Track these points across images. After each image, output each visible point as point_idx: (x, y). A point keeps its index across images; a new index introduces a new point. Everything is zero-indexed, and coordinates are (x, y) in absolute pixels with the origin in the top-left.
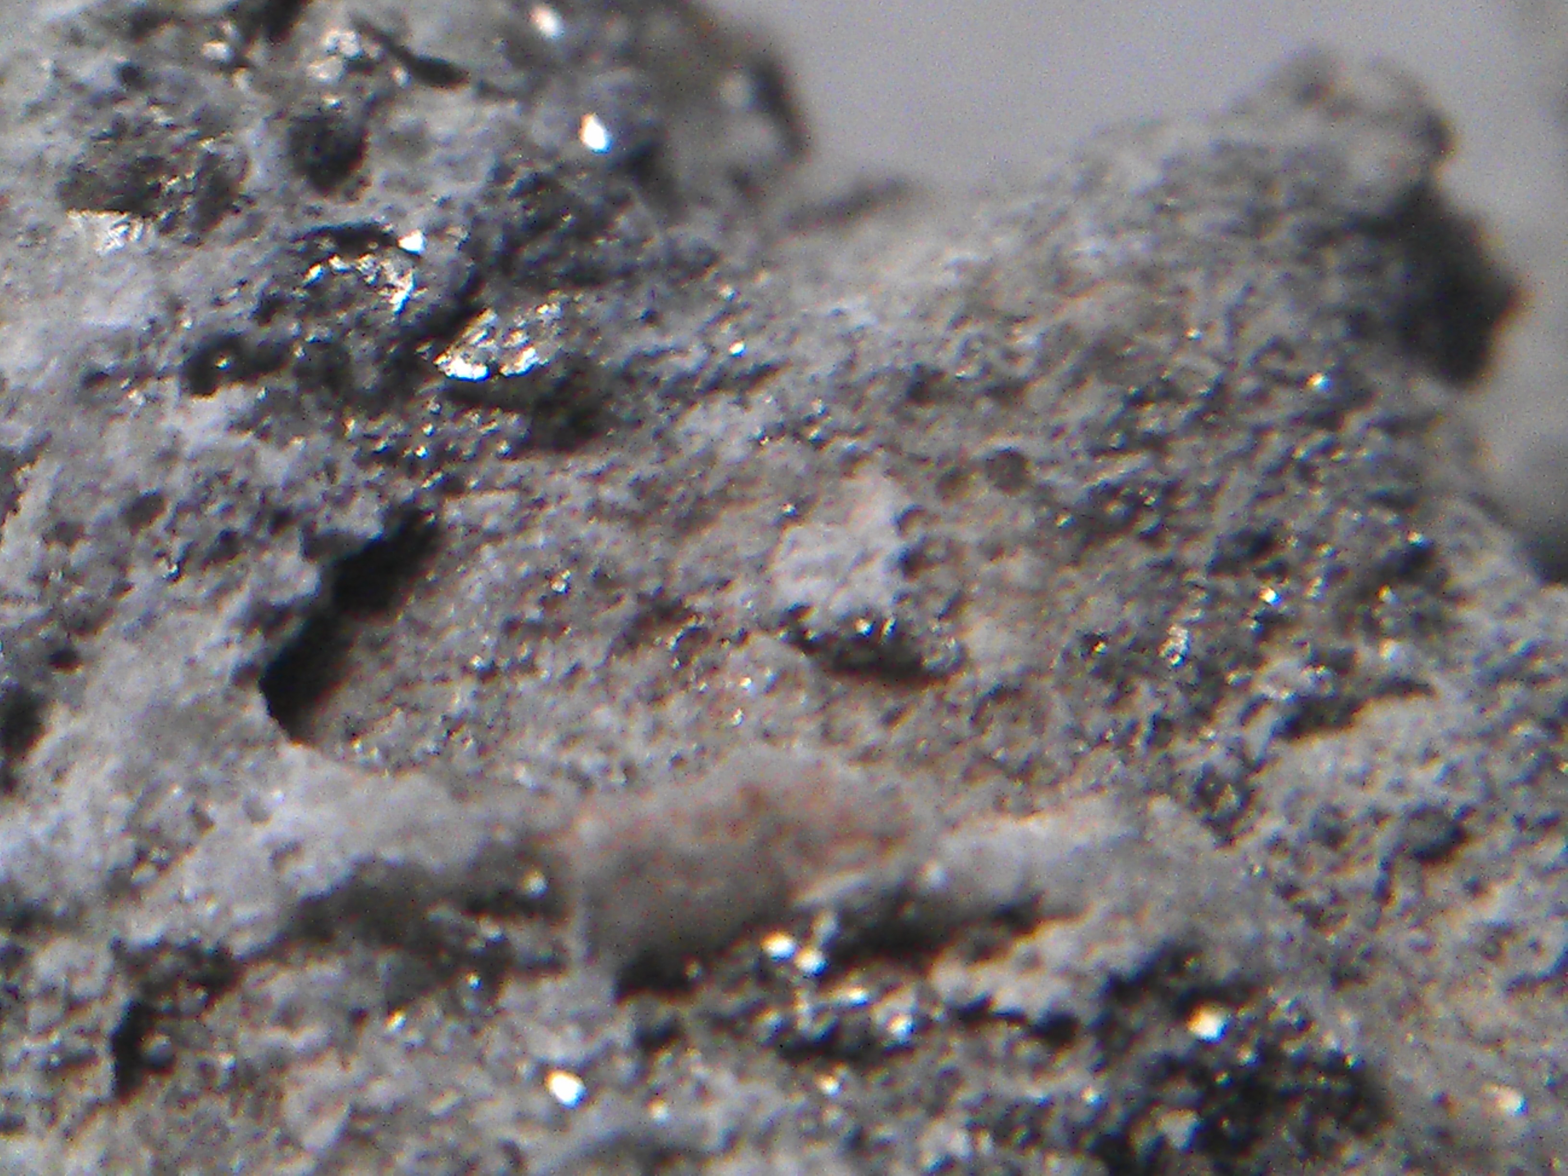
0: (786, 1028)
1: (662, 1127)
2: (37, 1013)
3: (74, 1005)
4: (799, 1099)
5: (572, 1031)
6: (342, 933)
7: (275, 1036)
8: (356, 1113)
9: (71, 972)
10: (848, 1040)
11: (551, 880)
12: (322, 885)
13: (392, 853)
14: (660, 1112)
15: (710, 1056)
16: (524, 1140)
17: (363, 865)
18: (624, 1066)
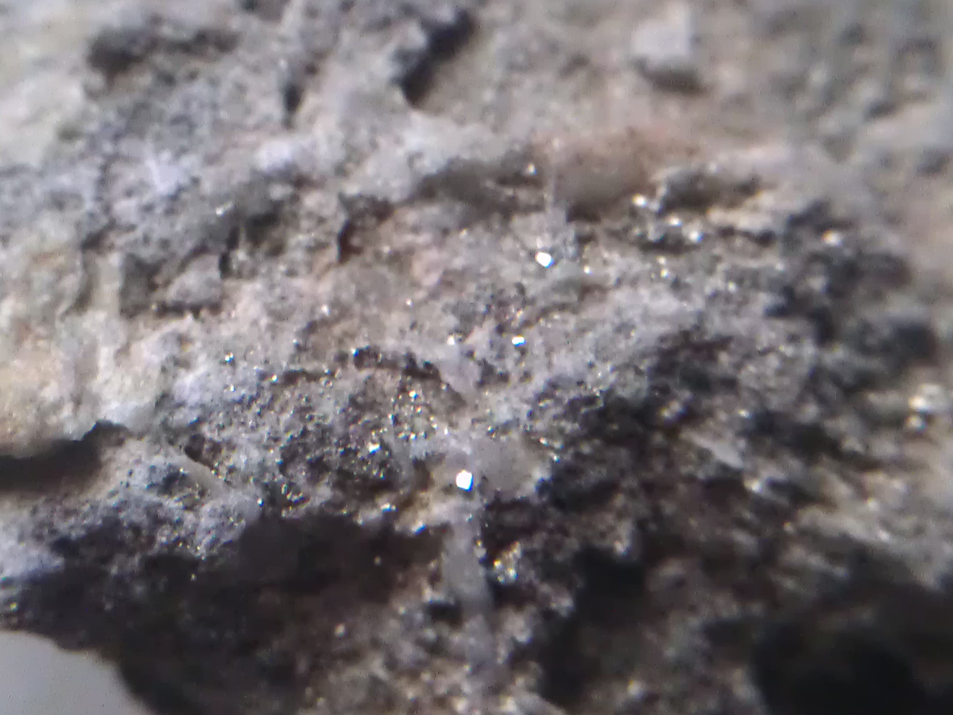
0: (643, 236)
1: (588, 276)
2: (305, 224)
3: (321, 220)
4: (648, 266)
5: (547, 235)
6: (441, 193)
7: (409, 238)
8: (446, 273)
9: (321, 205)
10: (670, 241)
11: (539, 169)
12: (433, 170)
13: (466, 156)
14: (587, 270)
15: (609, 248)
16: (525, 282)
17: (452, 162)
18: (571, 250)
